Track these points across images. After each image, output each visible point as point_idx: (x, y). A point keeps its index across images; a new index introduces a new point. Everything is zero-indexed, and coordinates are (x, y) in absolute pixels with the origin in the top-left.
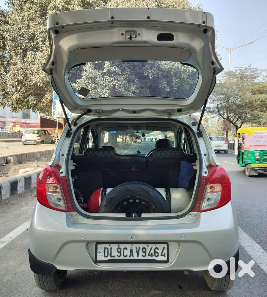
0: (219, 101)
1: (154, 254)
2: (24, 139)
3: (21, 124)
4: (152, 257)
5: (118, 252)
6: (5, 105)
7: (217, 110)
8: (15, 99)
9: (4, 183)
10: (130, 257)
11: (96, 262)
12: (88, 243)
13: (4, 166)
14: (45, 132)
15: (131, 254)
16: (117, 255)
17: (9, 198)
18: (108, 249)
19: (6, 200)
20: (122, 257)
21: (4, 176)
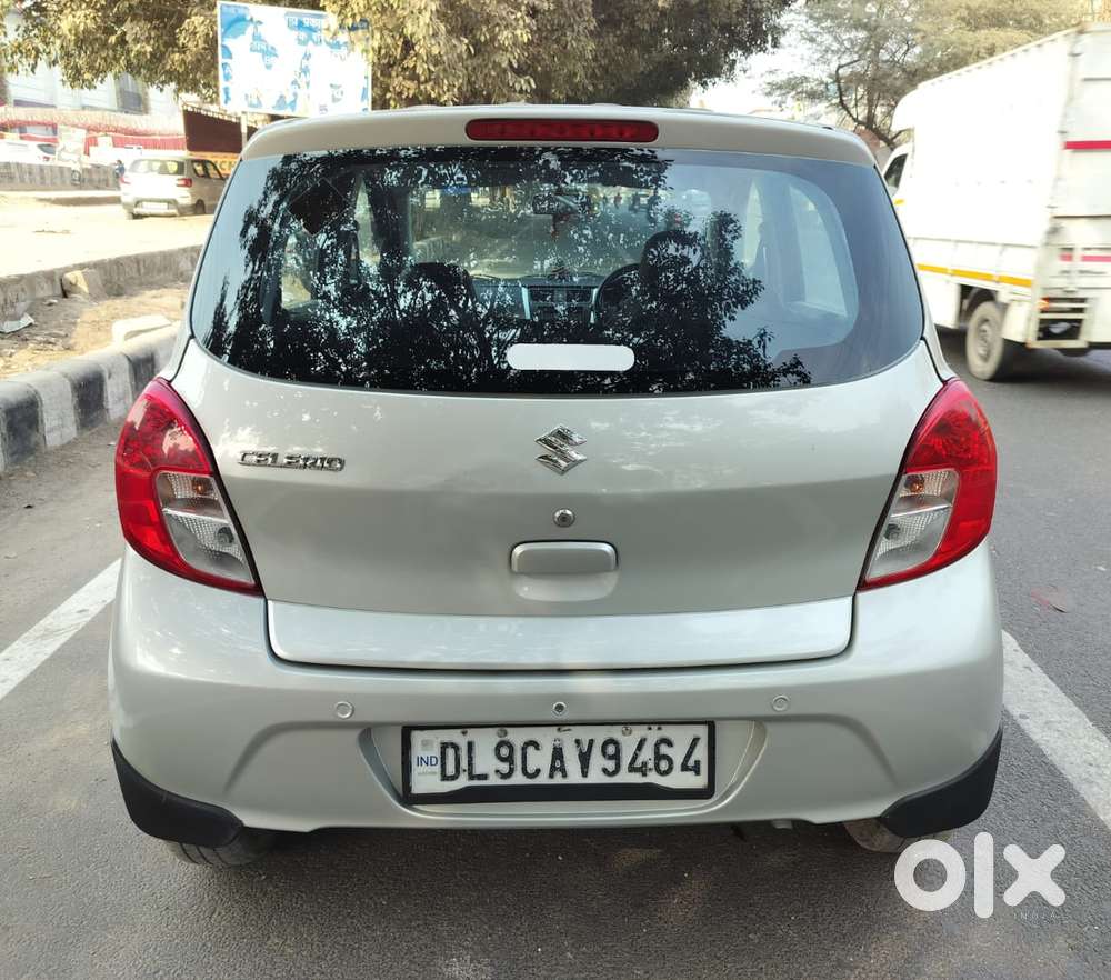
0: (844, 52)
1: (651, 765)
2: (128, 193)
3: (117, 135)
4: (644, 775)
5: (503, 760)
6: (37, 56)
7: (833, 88)
8: (70, 31)
9: (47, 384)
10: (551, 776)
11: (409, 798)
12: (367, 734)
13: (54, 307)
14: (205, 169)
15: (558, 764)
16: (497, 771)
17: (76, 439)
18: (456, 747)
19: (63, 447)
20: (518, 779)
21: (55, 348)
